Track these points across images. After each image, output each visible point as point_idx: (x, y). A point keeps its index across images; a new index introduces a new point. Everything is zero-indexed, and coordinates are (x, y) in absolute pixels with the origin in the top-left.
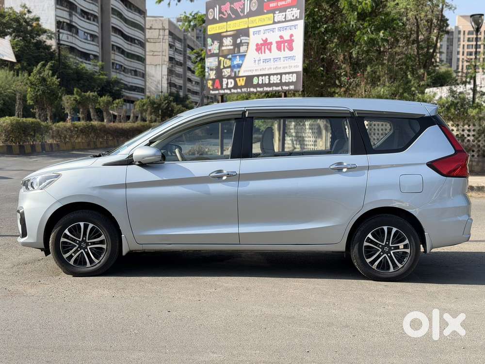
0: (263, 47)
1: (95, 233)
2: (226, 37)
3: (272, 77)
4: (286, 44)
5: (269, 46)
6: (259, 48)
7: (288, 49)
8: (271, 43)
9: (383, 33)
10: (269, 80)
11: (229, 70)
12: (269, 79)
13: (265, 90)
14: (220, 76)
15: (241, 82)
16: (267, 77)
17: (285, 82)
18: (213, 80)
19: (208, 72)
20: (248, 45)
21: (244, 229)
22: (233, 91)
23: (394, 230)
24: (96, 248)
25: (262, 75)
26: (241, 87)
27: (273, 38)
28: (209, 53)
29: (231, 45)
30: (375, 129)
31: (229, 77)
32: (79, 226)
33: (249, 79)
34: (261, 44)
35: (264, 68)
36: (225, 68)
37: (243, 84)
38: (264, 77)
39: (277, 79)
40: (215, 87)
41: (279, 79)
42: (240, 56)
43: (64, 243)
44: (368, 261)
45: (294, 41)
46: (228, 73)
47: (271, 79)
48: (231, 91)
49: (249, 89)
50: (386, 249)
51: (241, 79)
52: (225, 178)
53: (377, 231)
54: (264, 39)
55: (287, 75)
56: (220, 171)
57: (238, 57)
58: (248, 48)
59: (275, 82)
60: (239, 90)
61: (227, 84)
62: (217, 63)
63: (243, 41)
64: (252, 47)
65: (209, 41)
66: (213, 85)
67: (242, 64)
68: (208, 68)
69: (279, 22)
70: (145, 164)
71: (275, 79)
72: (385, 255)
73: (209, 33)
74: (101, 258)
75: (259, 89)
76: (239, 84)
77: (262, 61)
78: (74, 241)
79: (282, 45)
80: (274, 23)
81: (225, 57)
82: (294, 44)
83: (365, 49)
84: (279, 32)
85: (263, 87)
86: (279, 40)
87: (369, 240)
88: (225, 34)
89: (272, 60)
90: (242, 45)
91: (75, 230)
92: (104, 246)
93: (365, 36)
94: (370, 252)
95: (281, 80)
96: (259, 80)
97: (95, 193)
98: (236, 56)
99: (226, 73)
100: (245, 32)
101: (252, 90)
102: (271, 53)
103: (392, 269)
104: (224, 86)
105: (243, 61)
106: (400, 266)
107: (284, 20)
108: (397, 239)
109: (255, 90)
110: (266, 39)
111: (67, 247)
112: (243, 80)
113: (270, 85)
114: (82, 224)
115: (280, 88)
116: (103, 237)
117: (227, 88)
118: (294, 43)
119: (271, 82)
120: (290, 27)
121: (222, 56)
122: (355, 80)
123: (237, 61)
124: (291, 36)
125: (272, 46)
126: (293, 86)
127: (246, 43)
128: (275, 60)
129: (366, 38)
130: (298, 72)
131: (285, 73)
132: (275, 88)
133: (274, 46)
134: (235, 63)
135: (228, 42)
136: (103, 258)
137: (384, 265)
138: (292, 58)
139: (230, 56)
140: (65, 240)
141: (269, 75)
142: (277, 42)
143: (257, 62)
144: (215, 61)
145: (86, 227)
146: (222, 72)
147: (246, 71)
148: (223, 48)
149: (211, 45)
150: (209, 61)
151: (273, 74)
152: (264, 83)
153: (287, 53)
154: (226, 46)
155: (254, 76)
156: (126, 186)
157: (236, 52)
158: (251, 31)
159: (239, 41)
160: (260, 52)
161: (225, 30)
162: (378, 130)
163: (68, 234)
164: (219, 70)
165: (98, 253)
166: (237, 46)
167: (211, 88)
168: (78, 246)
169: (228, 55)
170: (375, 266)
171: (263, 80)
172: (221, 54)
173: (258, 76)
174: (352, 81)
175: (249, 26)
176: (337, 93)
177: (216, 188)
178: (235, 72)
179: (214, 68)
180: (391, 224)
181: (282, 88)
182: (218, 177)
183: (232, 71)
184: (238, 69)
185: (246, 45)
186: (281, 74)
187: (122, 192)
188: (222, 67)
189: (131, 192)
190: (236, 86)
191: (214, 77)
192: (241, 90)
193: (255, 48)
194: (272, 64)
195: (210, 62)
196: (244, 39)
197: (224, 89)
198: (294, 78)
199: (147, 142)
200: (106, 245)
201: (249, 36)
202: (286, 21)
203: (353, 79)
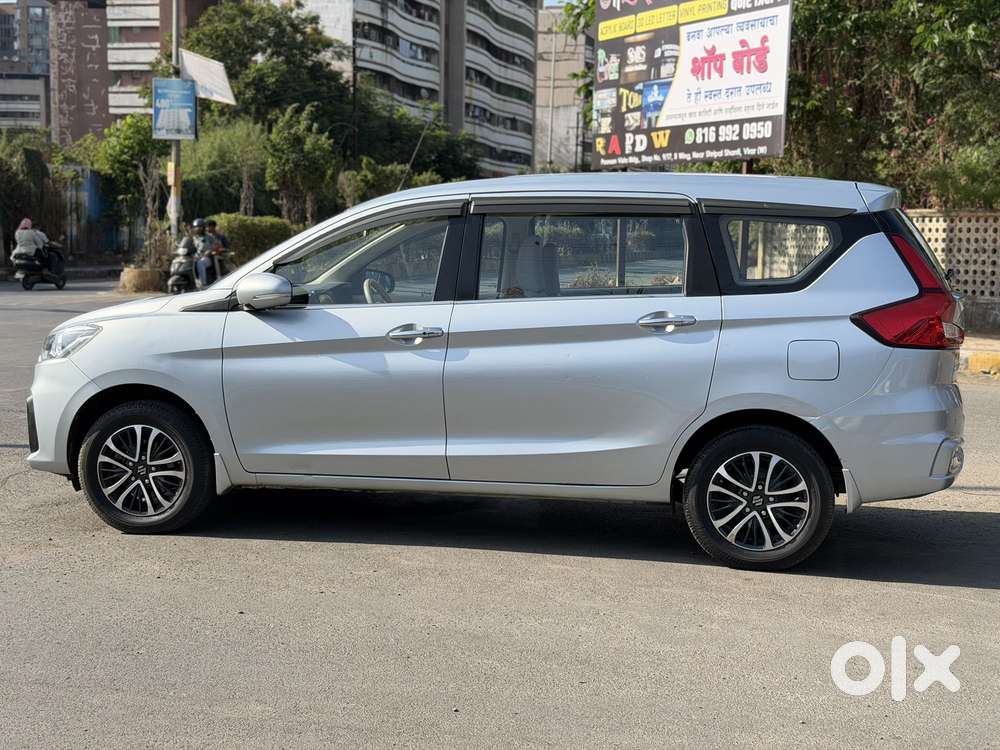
0: (706, 65)
1: (163, 448)
2: (634, 45)
3: (722, 128)
4: (753, 58)
5: (718, 64)
6: (697, 68)
7: (756, 68)
8: (722, 57)
9: (974, 29)
10: (717, 135)
11: (637, 115)
12: (717, 132)
13: (707, 156)
14: (619, 128)
15: (662, 141)
16: (713, 128)
17: (749, 139)
18: (607, 136)
19: (597, 120)
20: (676, 62)
21: (459, 448)
22: (645, 159)
23: (775, 459)
24: (166, 477)
25: (703, 125)
26: (661, 151)
27: (728, 45)
28: (600, 81)
29: (643, 63)
30: (960, 240)
31: (638, 131)
32: (133, 431)
33: (677, 133)
34: (702, 59)
35: (707, 109)
36: (629, 110)
37: (665, 144)
38: (706, 129)
39: (733, 132)
40: (610, 152)
41: (737, 132)
42: (659, 85)
44: (718, 524)
45: (768, 52)
46: (636, 121)
47: (720, 133)
48: (640, 159)
49: (675, 155)
50: (758, 501)
51: (661, 133)
52: (418, 341)
53: (736, 462)
54: (709, 48)
55: (754, 124)
56: (409, 327)
57: (656, 87)
58: (675, 67)
59: (728, 139)
60: (657, 158)
61: (634, 145)
62: (614, 101)
63: (666, 54)
64: (685, 65)
65: (601, 54)
66: (606, 147)
67: (663, 102)
68: (598, 111)
69: (740, 11)
70: (264, 309)
71: (728, 134)
72: (755, 513)
73: (601, 38)
74: (175, 498)
75: (696, 155)
76: (657, 145)
77: (703, 95)
79: (745, 59)
80: (731, 13)
81: (630, 87)
82: (770, 58)
83: (941, 65)
84: (740, 32)
85: (704, 151)
86: (740, 49)
87: (720, 481)
88: (631, 39)
89: (723, 92)
90: (665, 63)
91: (126, 441)
92: (181, 475)
93: (936, 36)
94: (722, 505)
95: (740, 134)
96: (696, 135)
97: (165, 366)
98: (652, 85)
99: (632, 121)
100: (671, 35)
101: (682, 156)
102: (721, 76)
103: (768, 545)
104: (628, 149)
105: (665, 96)
106: (787, 538)
107: (749, 6)
108: (780, 480)
109: (687, 157)
110: (714, 48)
111: (110, 474)
112: (665, 135)
113: (717, 145)
114: (138, 428)
115: (737, 152)
116: (177, 457)
117: (634, 154)
118: (768, 55)
119: (721, 139)
120: (762, 22)
121: (626, 86)
122: (925, 131)
123: (654, 96)
124: (765, 39)
125: (725, 62)
126: (765, 148)
127: (674, 57)
128: (730, 91)
129: (936, 41)
130: (777, 117)
131: (750, 121)
132: (728, 153)
133: (728, 63)
134: (651, 99)
135: (636, 55)
136: (180, 498)
137: (751, 536)
138: (764, 87)
139: (640, 86)
141: (717, 124)
142: (735, 54)
143: (693, 97)
144: (611, 97)
145: (146, 434)
146: (624, 120)
147: (674, 116)
148: (628, 69)
149: (605, 63)
150: (600, 96)
151: (726, 123)
152: (706, 140)
153: (755, 77)
154: (634, 64)
155: (685, 128)
156: (222, 353)
157: (652, 77)
158: (683, 31)
159: (658, 54)
160: (699, 75)
161: (632, 32)
162: (968, 240)
164: (618, 117)
165: (169, 486)
166: (654, 63)
167: (603, 153)
168: (130, 472)
169: (637, 84)
170: (731, 537)
171: (703, 135)
172: (622, 82)
173: (694, 127)
174: (917, 134)
175: (680, 22)
176: (882, 162)
178: (650, 120)
179: (609, 111)
180: (768, 447)
181: (742, 152)
182: (403, 340)
183: (643, 116)
184: (656, 114)
185: (672, 62)
186: (741, 122)
187: (214, 365)
188: (624, 109)
189: (233, 365)
190: (651, 149)
191: (609, 131)
192: (662, 158)
193: (691, 66)
194: (723, 102)
195: (601, 99)
196: (668, 49)
197: (627, 156)
198: (766, 130)
199: (270, 264)
200: (184, 473)
201: (677, 42)
202: (754, 9)
203: (920, 132)
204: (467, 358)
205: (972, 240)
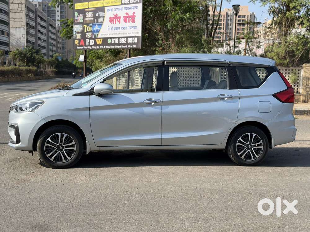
0: (114, 20)
1: (68, 140)
2: (88, 11)
3: (120, 39)
4: (130, 18)
5: (119, 19)
6: (111, 20)
7: (131, 21)
8: (120, 18)
9: (189, 14)
10: (119, 41)
11: (91, 33)
12: (119, 40)
13: (116, 47)
14: (84, 37)
15: (99, 42)
16: (117, 39)
17: (130, 43)
19: (75, 34)
20: (104, 18)
21: (165, 136)
22: (93, 47)
23: (254, 135)
24: (69, 150)
25: (114, 38)
26: (99, 45)
27: (122, 14)
28: (76, 22)
29: (92, 17)
31: (91, 38)
32: (57, 135)
33: (105, 40)
34: (113, 18)
35: (115, 33)
36: (87, 32)
37: (101, 43)
38: (115, 39)
39: (124, 40)
40: (80, 45)
41: (126, 40)
42: (98, 25)
43: (47, 147)
44: (239, 154)
45: (135, 17)
46: (90, 35)
47: (120, 40)
48: (92, 47)
49: (104, 47)
50: (249, 147)
51: (99, 40)
52: (153, 104)
53: (244, 136)
54: (115, 14)
55: (131, 38)
56: (150, 99)
57: (97, 25)
58: (104, 19)
59: (123, 42)
60: (98, 47)
61: (89, 43)
62: (82, 29)
63: (100, 15)
64: (107, 19)
65: (76, 14)
66: (79, 43)
67: (99, 30)
68: (75, 31)
69: (125, 4)
70: (101, 95)
71: (122, 41)
72: (249, 150)
73: (76, 8)
74: (72, 156)
75: (112, 47)
76: (98, 43)
77: (114, 29)
78: (54, 145)
79: (128, 19)
80: (122, 4)
81: (88, 25)
82: (136, 19)
83: (175, 23)
84: (126, 10)
85: (114, 46)
86: (126, 15)
87: (240, 142)
88: (87, 10)
89: (121, 28)
90: (100, 18)
91: (55, 138)
92: (74, 149)
94: (240, 148)
95: (127, 41)
96: (111, 41)
97: (70, 113)
98: (95, 25)
99: (89, 35)
100: (102, 9)
101: (107, 47)
102: (120, 23)
104: (87, 44)
105: (100, 28)
106: (257, 156)
107: (128, 3)
108: (255, 141)
109: (109, 47)
110: (117, 14)
111: (49, 150)
112: (100, 40)
113: (119, 44)
115: (126, 47)
116: (73, 143)
117: (89, 45)
118: (135, 18)
119: (120, 42)
120: (133, 8)
121: (86, 24)
122: (167, 42)
123: (96, 28)
124: (134, 13)
125: (121, 19)
126: (135, 46)
127: (102, 16)
128: (123, 28)
129: (178, 17)
130: (139, 36)
131: (130, 37)
132: (123, 47)
133: (122, 19)
134: (95, 29)
135: (89, 15)
136: (74, 156)
137: (248, 157)
138: (134, 27)
139: (91, 25)
140: (48, 145)
141: (119, 38)
142: (124, 17)
143: (110, 29)
144: (81, 27)
145: (62, 136)
146: (85, 35)
147: (103, 35)
148: (86, 19)
149: (78, 16)
150: (76, 27)
151: (122, 38)
152: (115, 43)
153: (131, 24)
154: (89, 17)
155: (108, 38)
156: (89, 109)
157: (95, 22)
158: (106, 9)
159: (97, 15)
160: (112, 22)
161: (88, 7)
163: (50, 141)
164: (83, 34)
165: (70, 153)
166: (96, 18)
167: (78, 45)
168: (56, 149)
169: (90, 24)
170: (243, 157)
171: (114, 41)
172: (84, 23)
173: (111, 38)
174: (165, 43)
175: (105, 6)
176: (157, 51)
177: (147, 110)
178: (95, 35)
179: (80, 32)
180: (252, 131)
181: (128, 46)
182: (149, 103)
183: (93, 34)
184: (97, 33)
185: (102, 18)
186: (127, 38)
187: (87, 113)
188: (85, 31)
189: (93, 113)
190: (95, 44)
191: (80, 38)
192: (99, 47)
193: (109, 20)
194: (120, 31)
195: (77, 28)
196: (101, 14)
197: (87, 46)
198: (136, 40)
199: (102, 80)
200: (75, 148)
201: (104, 12)
202: (130, 4)
203: (166, 42)
204: (168, 109)
205: (185, 74)
